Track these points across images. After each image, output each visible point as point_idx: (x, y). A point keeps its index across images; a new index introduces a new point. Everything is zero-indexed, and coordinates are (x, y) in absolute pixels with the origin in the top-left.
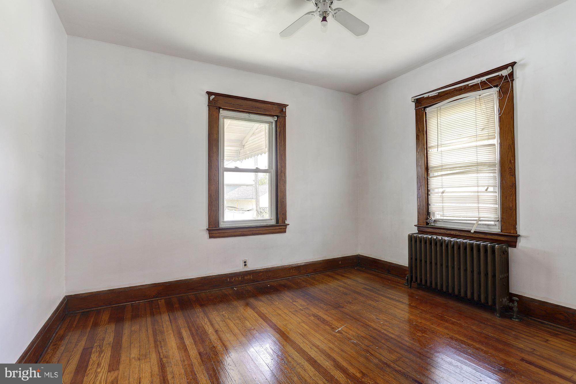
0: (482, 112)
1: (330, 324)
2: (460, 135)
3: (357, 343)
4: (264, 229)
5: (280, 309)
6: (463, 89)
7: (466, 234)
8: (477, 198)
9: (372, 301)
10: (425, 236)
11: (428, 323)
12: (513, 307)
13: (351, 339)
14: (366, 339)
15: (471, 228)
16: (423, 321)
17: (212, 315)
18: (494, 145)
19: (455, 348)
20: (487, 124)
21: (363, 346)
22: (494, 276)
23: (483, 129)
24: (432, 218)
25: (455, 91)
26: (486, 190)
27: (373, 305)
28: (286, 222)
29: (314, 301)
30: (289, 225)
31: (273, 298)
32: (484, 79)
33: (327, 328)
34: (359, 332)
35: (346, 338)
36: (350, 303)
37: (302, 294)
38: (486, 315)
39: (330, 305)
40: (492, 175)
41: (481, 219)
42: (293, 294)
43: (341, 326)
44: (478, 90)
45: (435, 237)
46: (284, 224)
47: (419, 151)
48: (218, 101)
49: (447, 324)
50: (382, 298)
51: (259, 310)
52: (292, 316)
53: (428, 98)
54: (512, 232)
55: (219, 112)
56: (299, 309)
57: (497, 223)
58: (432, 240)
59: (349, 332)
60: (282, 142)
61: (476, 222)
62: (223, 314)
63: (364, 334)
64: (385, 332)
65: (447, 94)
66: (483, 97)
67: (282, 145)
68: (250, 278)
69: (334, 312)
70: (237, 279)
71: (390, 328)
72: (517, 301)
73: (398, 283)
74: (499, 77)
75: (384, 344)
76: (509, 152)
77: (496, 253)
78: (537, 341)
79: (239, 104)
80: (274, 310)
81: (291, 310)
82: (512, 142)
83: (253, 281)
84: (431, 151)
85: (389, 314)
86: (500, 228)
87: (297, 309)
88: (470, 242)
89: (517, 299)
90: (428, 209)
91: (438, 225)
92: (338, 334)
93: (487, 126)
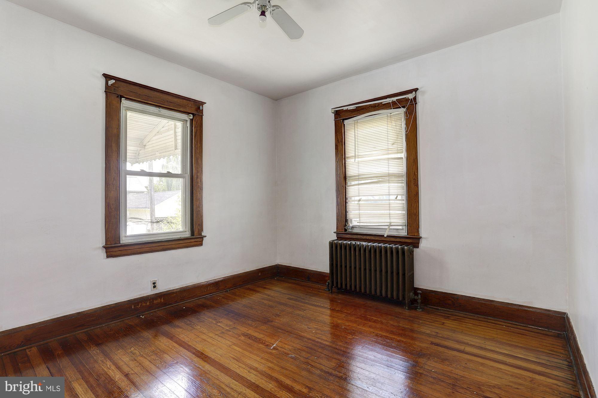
0: (393, 128)
1: (263, 342)
2: (374, 148)
3: (296, 357)
4: (177, 243)
5: (204, 333)
6: (377, 106)
7: (380, 238)
8: (389, 205)
9: (300, 310)
10: (345, 242)
11: (355, 325)
12: (417, 300)
13: (288, 354)
14: (304, 351)
15: (384, 233)
16: (350, 324)
17: (116, 354)
18: (402, 158)
19: (382, 344)
20: (396, 140)
21: (302, 359)
22: (404, 275)
23: (393, 144)
24: (350, 225)
25: (370, 107)
26: (396, 198)
27: (301, 314)
28: (203, 234)
29: (241, 319)
30: (205, 237)
31: (192, 322)
32: (394, 99)
33: (261, 346)
34: (295, 345)
35: (283, 353)
36: (279, 316)
37: (225, 313)
38: (398, 310)
39: (258, 321)
40: (400, 185)
41: (392, 224)
42: (215, 315)
43: (275, 342)
44: (389, 108)
45: (354, 243)
46: (200, 236)
47: (338, 161)
48: (119, 88)
49: (370, 323)
50: (309, 307)
51: (179, 339)
52: (219, 339)
53: (347, 111)
54: (416, 235)
55: (121, 102)
56: (226, 330)
57: (404, 227)
58: (352, 245)
59: (285, 346)
60: (199, 143)
61: (387, 227)
62: (131, 351)
63: (300, 346)
64: (319, 340)
65: (363, 109)
66: (394, 115)
67: (199, 147)
68: (161, 301)
69: (264, 327)
70: (144, 305)
71: (322, 336)
72: (420, 294)
73: (319, 289)
74: (406, 99)
75: (322, 353)
76: (414, 165)
77: (406, 254)
78: (437, 325)
79: (147, 95)
80: (196, 336)
81: (217, 333)
82: (416, 157)
83: (165, 304)
84: (348, 161)
85: (318, 322)
86: (407, 232)
87: (223, 331)
88: (384, 245)
89: (420, 292)
90: (346, 216)
91: (355, 231)
92: (274, 351)
93: (396, 142)
